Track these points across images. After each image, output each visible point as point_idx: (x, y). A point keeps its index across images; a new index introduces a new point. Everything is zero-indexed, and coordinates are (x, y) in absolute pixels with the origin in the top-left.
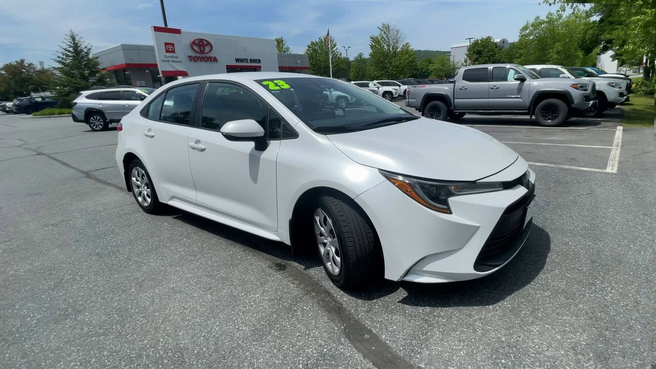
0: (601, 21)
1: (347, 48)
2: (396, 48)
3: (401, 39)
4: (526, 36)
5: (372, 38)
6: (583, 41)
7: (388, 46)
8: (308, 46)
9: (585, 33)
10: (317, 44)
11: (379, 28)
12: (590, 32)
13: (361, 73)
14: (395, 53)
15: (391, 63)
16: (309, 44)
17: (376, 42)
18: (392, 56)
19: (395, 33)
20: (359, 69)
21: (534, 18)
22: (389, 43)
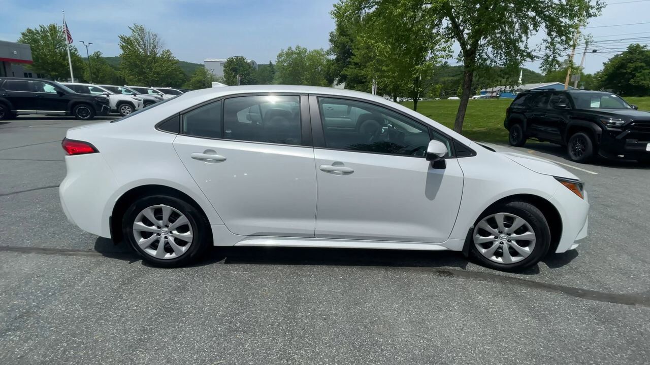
0: (337, 60)
1: (87, 44)
2: (154, 53)
3: (160, 44)
4: (282, 62)
5: (122, 37)
6: (327, 73)
7: (145, 50)
8: (23, 34)
9: (329, 68)
10: (38, 32)
11: (130, 28)
12: (333, 67)
13: (101, 75)
14: (154, 58)
15: (151, 69)
16: (25, 31)
17: (127, 43)
18: (152, 62)
19: (152, 37)
20: (98, 70)
21: (288, 48)
22: (145, 47)
